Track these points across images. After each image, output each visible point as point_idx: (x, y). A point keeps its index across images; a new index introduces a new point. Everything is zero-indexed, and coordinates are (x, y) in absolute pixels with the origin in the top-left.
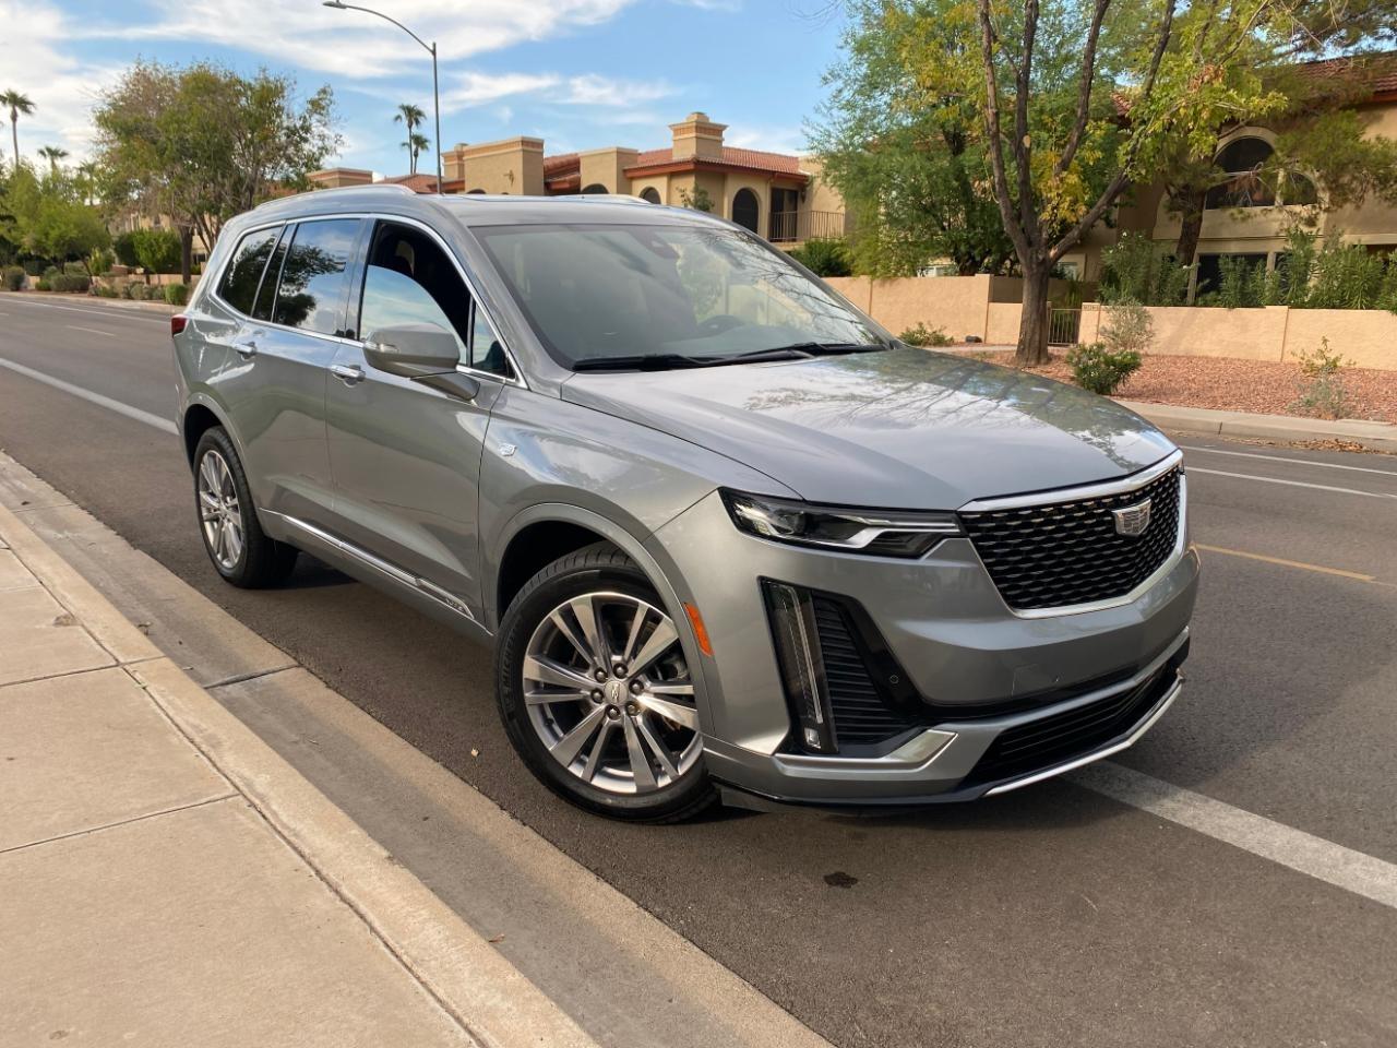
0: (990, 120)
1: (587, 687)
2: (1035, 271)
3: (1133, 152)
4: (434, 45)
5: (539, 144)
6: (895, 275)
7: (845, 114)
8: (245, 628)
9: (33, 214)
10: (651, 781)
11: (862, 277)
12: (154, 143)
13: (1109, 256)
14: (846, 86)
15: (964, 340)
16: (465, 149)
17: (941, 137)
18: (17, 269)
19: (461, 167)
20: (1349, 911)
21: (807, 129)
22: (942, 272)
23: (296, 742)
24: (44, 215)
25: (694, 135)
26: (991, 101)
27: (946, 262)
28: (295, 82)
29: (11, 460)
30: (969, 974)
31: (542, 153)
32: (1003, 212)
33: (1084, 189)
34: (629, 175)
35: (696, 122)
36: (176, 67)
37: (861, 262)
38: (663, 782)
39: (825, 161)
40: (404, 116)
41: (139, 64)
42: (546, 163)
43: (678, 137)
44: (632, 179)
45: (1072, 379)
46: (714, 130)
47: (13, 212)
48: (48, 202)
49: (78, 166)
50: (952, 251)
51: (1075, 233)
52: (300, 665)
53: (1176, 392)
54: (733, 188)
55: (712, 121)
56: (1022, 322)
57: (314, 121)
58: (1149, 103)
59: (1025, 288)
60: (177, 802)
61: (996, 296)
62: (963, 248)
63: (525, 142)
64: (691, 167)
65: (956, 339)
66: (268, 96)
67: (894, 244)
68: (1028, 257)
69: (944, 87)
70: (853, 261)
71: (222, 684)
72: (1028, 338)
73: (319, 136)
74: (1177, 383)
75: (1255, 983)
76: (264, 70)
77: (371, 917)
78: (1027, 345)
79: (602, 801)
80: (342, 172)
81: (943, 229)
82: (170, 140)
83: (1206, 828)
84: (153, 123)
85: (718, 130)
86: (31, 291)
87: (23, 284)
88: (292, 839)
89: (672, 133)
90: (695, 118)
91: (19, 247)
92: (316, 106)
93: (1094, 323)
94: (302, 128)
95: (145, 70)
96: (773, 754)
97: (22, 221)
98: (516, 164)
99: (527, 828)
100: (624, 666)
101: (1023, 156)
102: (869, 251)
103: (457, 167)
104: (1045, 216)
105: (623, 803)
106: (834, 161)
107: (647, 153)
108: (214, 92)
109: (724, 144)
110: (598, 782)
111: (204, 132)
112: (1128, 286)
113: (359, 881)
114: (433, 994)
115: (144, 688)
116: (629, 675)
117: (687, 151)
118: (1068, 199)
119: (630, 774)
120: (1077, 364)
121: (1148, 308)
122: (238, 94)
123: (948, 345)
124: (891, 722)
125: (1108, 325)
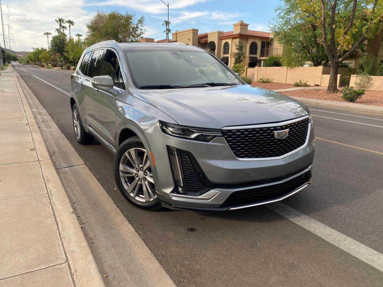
0: (322, 20)
1: (134, 173)
2: (334, 65)
3: (368, 29)
4: (168, 4)
5: (197, 30)
6: (295, 66)
7: (281, 20)
8: (77, 154)
9: (73, 51)
10: (149, 199)
11: (285, 67)
12: (100, 32)
13: (361, 61)
14: (282, 12)
15: (314, 85)
16: (178, 32)
17: (310, 26)
18: (69, 64)
19: (177, 37)
20: (337, 254)
21: (270, 25)
22: (310, 65)
23: (74, 183)
24: (75, 51)
25: (240, 27)
26: (323, 15)
27: (310, 62)
28: (135, 15)
29: (46, 111)
30: (213, 258)
31: (198, 33)
32: (325, 48)
33: (352, 40)
34: (221, 38)
35: (240, 23)
36: (107, 12)
37: (284, 62)
38: (151, 200)
39: (274, 34)
40: (165, 24)
41: (99, 12)
42: (199, 36)
43: (235, 28)
44: (222, 39)
45: (342, 97)
46: (245, 25)
47: (69, 50)
48: (76, 48)
49: (84, 38)
50: (311, 59)
51: (348, 53)
52: (86, 164)
53: (376, 102)
54: (250, 41)
55: (245, 23)
56: (330, 80)
57: (139, 25)
58: (374, 14)
59: (331, 70)
60: (32, 194)
61: (324, 73)
62: (315, 59)
63: (193, 30)
64: (238, 36)
65: (311, 85)
66: (128, 19)
67: (294, 57)
68: (332, 61)
69: (309, 11)
70: (282, 62)
71: (65, 168)
72: (331, 85)
73: (141, 29)
74: (378, 99)
75: (295, 270)
76: (127, 12)
77: (60, 226)
78: (331, 87)
79: (137, 203)
80: (146, 39)
81: (309, 53)
82: (104, 31)
83: (306, 227)
84: (100, 27)
85: (247, 25)
86: (72, 70)
87: (70, 68)
88: (53, 205)
89: (233, 26)
90: (240, 22)
91: (69, 59)
92: (140, 21)
93: (354, 81)
94: (136, 27)
95: (100, 13)
96: (170, 193)
97: (70, 52)
98: (191, 36)
99: (118, 209)
100: (142, 167)
101: (333, 31)
102: (287, 59)
103: (175, 37)
104: (339, 49)
105: (142, 204)
106: (277, 34)
107: (227, 32)
108: (115, 19)
109: (248, 29)
110: (137, 198)
111: (112, 29)
112: (367, 69)
113: (62, 217)
114: (63, 246)
115: (41, 167)
116: (144, 170)
117: (237, 31)
118: (346, 43)
119: (143, 197)
120: (344, 93)
121: (372, 76)
122: (121, 19)
123: (308, 87)
124: (202, 187)
125: (358, 81)
